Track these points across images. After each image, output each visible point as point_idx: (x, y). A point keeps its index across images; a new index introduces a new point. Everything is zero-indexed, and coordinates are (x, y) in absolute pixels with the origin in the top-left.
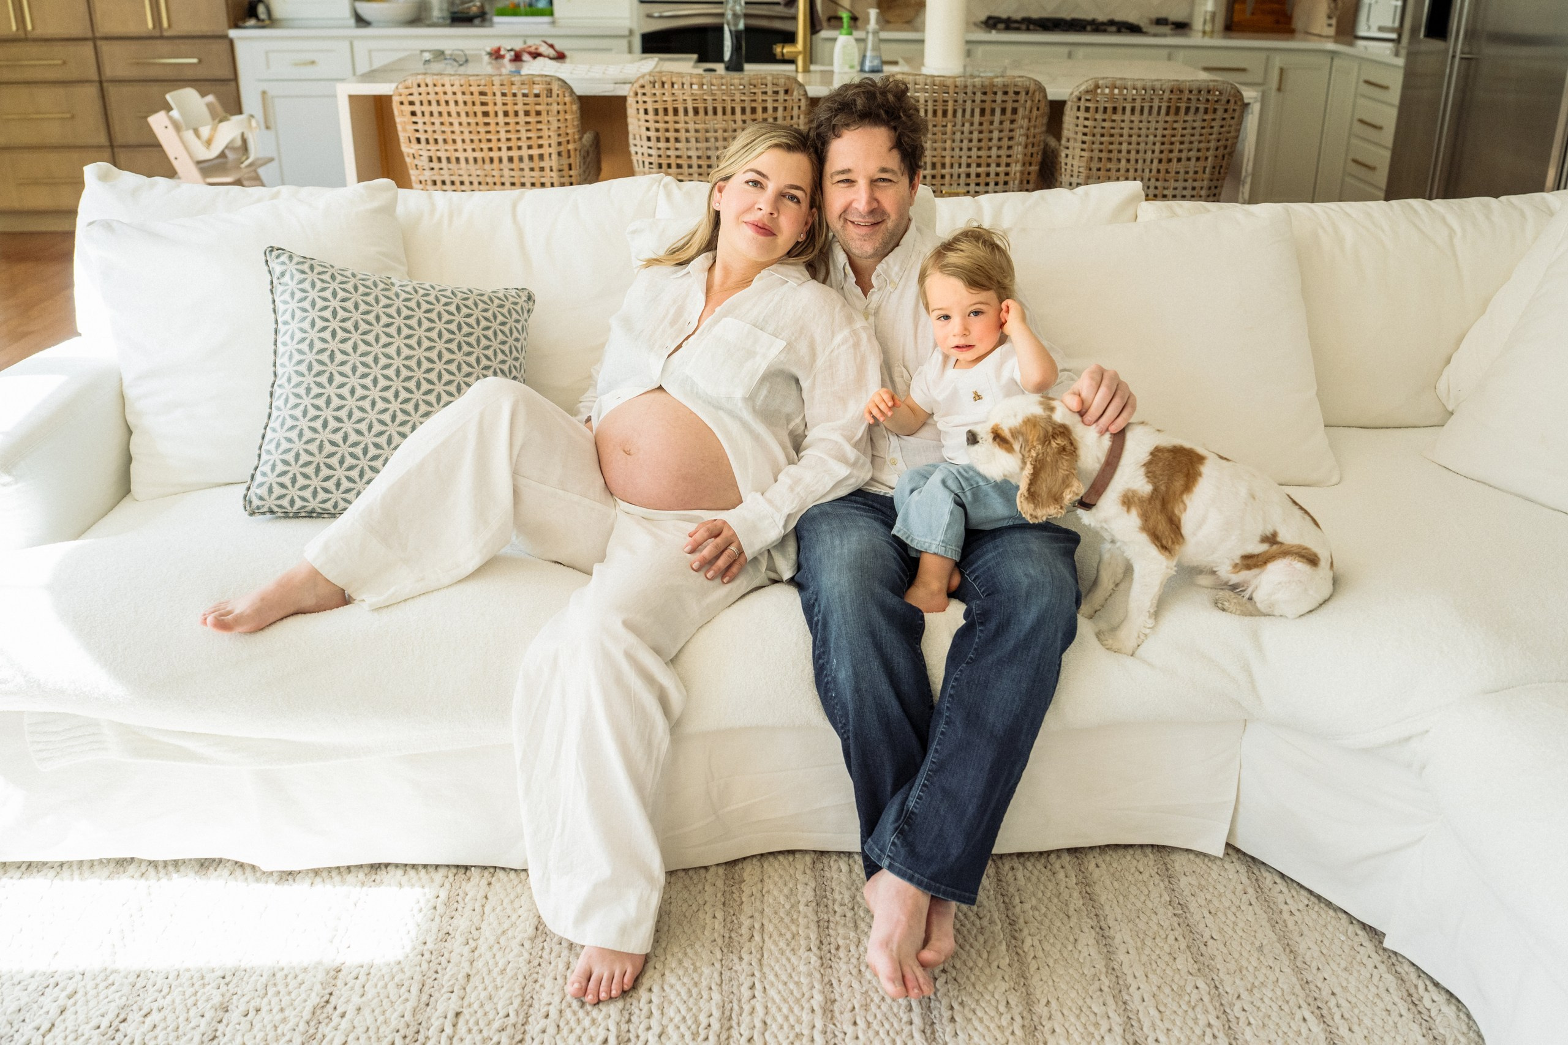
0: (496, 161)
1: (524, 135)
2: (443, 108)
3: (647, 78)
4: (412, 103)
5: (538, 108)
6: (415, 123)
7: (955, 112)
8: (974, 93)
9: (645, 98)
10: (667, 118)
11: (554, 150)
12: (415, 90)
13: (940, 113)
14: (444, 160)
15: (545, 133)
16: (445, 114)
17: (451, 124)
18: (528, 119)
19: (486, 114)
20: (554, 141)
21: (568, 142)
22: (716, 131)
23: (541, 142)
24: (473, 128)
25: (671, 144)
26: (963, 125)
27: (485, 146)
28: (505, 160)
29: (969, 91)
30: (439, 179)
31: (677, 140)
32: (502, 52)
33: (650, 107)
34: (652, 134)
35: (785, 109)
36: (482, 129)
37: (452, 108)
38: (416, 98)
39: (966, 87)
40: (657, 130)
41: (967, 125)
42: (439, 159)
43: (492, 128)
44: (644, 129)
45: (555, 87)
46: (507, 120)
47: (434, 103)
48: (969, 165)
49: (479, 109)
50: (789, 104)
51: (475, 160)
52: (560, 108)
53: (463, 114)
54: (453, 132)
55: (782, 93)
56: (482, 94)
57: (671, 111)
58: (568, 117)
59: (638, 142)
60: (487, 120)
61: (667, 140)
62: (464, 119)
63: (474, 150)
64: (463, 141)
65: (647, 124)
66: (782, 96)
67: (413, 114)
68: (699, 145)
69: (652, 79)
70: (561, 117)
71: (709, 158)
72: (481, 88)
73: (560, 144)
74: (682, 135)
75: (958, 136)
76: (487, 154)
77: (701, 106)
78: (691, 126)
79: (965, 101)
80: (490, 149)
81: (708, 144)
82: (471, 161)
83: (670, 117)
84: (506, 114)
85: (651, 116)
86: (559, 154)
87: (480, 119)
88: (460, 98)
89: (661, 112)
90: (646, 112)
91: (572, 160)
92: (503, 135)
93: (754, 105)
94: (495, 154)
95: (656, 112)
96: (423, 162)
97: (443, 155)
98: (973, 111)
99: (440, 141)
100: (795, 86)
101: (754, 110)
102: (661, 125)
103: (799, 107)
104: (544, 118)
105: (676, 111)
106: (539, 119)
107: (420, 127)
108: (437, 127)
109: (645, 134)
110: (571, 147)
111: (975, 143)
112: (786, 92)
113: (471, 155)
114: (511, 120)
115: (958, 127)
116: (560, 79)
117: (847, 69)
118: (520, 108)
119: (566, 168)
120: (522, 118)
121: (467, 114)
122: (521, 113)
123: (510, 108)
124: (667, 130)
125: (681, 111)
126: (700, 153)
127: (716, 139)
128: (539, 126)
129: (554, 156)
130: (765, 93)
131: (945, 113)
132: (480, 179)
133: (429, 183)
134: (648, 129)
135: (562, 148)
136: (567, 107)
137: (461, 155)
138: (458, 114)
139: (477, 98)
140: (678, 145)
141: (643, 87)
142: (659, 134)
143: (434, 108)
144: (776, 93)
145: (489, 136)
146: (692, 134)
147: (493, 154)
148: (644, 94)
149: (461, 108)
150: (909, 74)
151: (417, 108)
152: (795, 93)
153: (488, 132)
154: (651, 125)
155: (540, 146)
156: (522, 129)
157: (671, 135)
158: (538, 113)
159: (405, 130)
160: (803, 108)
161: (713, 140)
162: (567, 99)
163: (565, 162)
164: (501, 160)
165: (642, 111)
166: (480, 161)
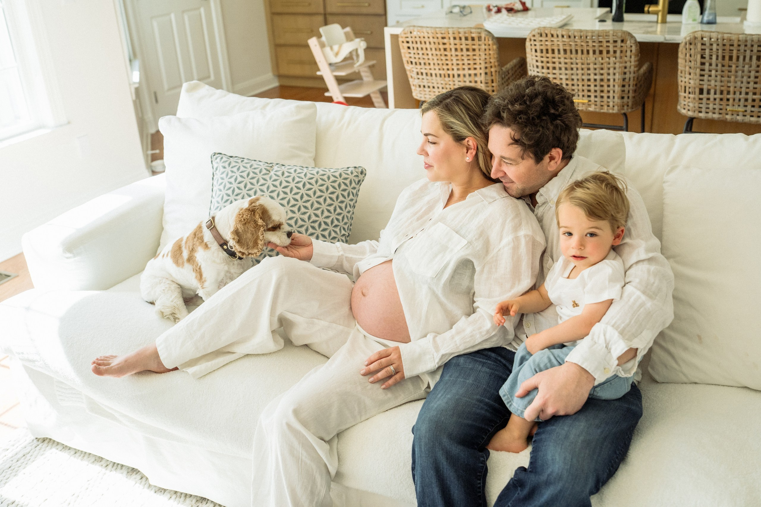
0: (451, 76)
1: (466, 62)
2: (423, 46)
3: (537, 31)
4: (408, 42)
5: (474, 47)
6: (410, 53)
7: (738, 57)
8: (752, 46)
9: (535, 43)
10: (548, 55)
11: (483, 71)
12: (409, 35)
13: (727, 58)
14: (424, 74)
15: (478, 61)
16: (424, 49)
17: (428, 54)
18: (468, 53)
19: (445, 50)
20: (483, 66)
21: (491, 67)
22: (577, 64)
23: (475, 66)
24: (439, 57)
25: (551, 70)
26: (744, 67)
27: (445, 67)
28: (456, 76)
29: (749, 44)
30: (422, 84)
31: (554, 68)
32: (491, 7)
33: (538, 48)
34: (539, 64)
35: (621, 52)
36: (444, 58)
37: (428, 45)
38: (409, 39)
39: (746, 41)
40: (542, 62)
41: (747, 67)
42: (422, 74)
43: (448, 58)
44: (535, 61)
45: (483, 35)
46: (457, 53)
47: (419, 43)
48: (747, 93)
49: (442, 47)
50: (624, 49)
51: (440, 75)
52: (487, 47)
53: (433, 49)
54: (428, 59)
55: (619, 42)
56: (443, 38)
57: (550, 51)
58: (491, 52)
59: (532, 68)
60: (446, 53)
61: (548, 68)
62: (434, 52)
63: (439, 69)
64: (434, 64)
65: (537, 58)
66: (619, 44)
67: (409, 48)
68: (567, 72)
69: (539, 31)
70: (487, 52)
71: (573, 80)
72: (444, 36)
73: (486, 68)
74: (557, 65)
75: (740, 73)
76: (446, 72)
77: (568, 48)
78: (562, 60)
79: (745, 51)
80: (448, 69)
81: (572, 72)
82: (438, 75)
83: (550, 55)
84: (456, 50)
85: (539, 54)
86: (486, 73)
87: (442, 51)
88: (431, 40)
89: (544, 51)
90: (536, 51)
91: (493, 78)
92: (455, 62)
93: (601, 49)
94: (450, 72)
95: (542, 51)
96: (414, 75)
97: (424, 71)
98: (751, 57)
99: (422, 64)
100: (628, 38)
101: (601, 52)
102: (544, 59)
103: (631, 51)
104: (477, 52)
105: (553, 51)
106: (474, 53)
107: (412, 55)
108: (421, 56)
109: (535, 64)
110: (493, 70)
111: (752, 78)
112: (622, 41)
113: (438, 72)
114: (459, 53)
115: (740, 68)
116: (486, 31)
117: (690, 21)
118: (464, 47)
119: (490, 82)
120: (465, 52)
121: (436, 49)
122: (464, 50)
123: (458, 47)
124: (548, 62)
125: (556, 51)
126: (567, 77)
127: (577, 69)
128: (475, 57)
129: (483, 75)
130: (608, 42)
131: (731, 58)
132: (443, 86)
133: (418, 86)
134: (537, 61)
135: (487, 71)
136: (491, 47)
137: (433, 72)
138: (431, 49)
139: (441, 41)
140: (554, 71)
141: (534, 36)
142: (543, 64)
143: (419, 45)
144: (615, 42)
145: (447, 62)
146: (563, 66)
147: (449, 72)
148: (535, 40)
149: (433, 46)
150: (706, 32)
151: (410, 45)
152: (628, 42)
153: (447, 60)
154: (539, 59)
155: (475, 69)
156: (465, 58)
157: (551, 65)
158: (474, 50)
159: (405, 57)
160: (634, 51)
161: (575, 69)
162: (490, 42)
163: (489, 78)
164: (454, 76)
165: (534, 50)
166: (443, 76)
